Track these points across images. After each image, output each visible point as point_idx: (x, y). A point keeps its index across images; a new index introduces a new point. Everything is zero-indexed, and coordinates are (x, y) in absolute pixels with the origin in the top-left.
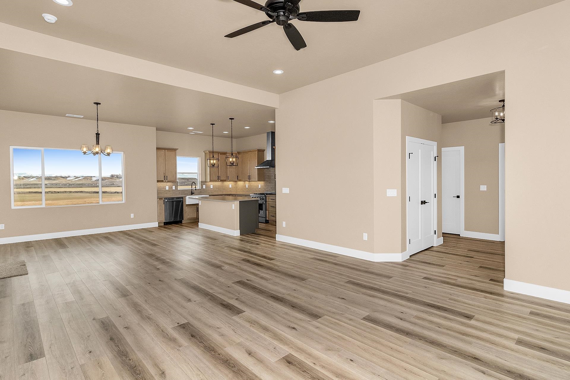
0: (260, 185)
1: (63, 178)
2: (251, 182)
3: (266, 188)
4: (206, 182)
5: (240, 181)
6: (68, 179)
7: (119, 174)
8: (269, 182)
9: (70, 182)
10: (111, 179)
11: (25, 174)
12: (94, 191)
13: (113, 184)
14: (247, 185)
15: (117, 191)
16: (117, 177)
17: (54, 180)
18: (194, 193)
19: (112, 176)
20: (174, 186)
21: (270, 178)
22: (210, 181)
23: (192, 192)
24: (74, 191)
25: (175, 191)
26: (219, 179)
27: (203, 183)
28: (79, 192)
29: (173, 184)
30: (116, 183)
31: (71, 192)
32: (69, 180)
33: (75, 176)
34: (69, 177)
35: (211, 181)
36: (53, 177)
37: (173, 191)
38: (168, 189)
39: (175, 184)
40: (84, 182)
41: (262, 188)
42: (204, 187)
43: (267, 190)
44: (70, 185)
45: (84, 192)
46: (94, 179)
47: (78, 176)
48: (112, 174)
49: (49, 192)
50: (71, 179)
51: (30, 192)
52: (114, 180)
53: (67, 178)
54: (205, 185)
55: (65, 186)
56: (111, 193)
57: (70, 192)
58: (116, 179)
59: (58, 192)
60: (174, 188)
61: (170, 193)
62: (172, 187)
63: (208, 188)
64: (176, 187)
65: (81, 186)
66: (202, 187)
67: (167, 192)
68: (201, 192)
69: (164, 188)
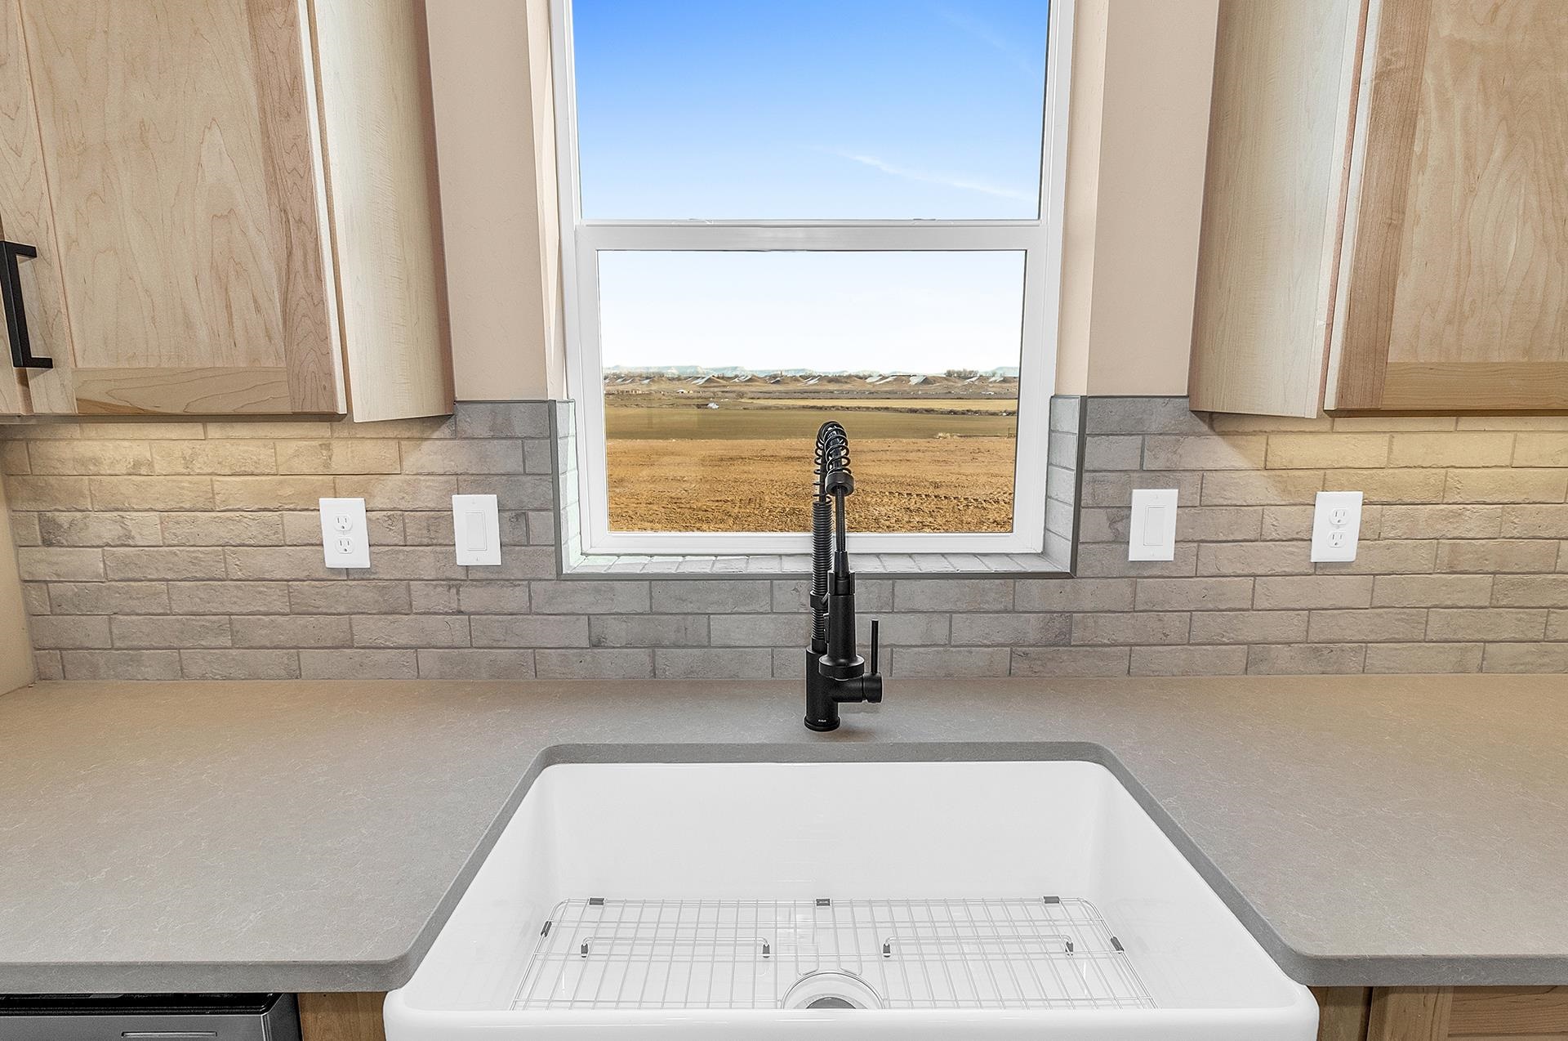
1: (861, 378)
4: (1196, 417)
6: (868, 380)
7: (964, 370)
9: (870, 387)
10: (947, 379)
11: (803, 370)
12: (910, 407)
13: (950, 392)
16: (960, 377)
17: (846, 382)
19: (949, 374)
20: (490, 501)
25: (515, 598)
27: (1126, 436)
29: (453, 454)
30: (957, 390)
32: (870, 383)
33: (880, 375)
34: (870, 376)
36: (844, 377)
37: (472, 598)
38: (360, 558)
39: (505, 457)
40: (895, 388)
42: (1153, 525)
44: (873, 394)
45: (892, 408)
46: (914, 381)
47: (886, 375)
48: (949, 369)
49: (833, 407)
50: (874, 380)
51: (804, 407)
52: (953, 384)
53: (866, 379)
54: (1168, 498)
55: (861, 395)
56: (942, 413)
57: (868, 408)
58: (957, 380)
59: (847, 408)
60: (476, 528)
61: (402, 630)
62: (441, 521)
63: (1226, 558)
64: (514, 517)
65: (889, 395)
66: (1095, 523)
67: (342, 609)
68: (1077, 635)
69: (274, 539)
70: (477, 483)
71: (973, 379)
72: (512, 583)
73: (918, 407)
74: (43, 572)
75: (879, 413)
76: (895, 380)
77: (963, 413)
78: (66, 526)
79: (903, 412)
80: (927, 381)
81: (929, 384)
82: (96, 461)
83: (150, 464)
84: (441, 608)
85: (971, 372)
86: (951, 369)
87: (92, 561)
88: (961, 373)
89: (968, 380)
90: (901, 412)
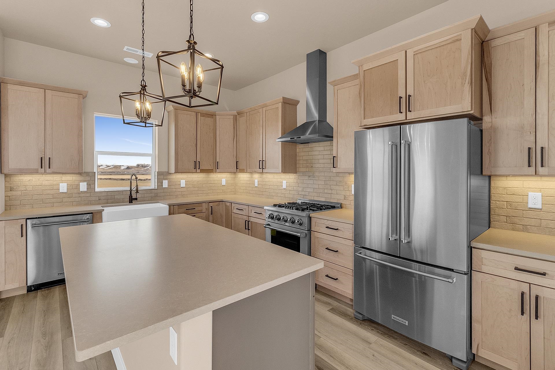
0: (284, 182)
2: (265, 176)
3: (300, 189)
4: (169, 173)
5: (242, 171)
6: (101, 167)
7: (144, 164)
8: (309, 176)
10: (137, 167)
12: (121, 178)
14: (256, 181)
15: (141, 179)
16: (142, 166)
18: (136, 199)
19: (138, 165)
20: (86, 183)
21: (312, 167)
22: (175, 173)
23: (131, 196)
24: (104, 178)
25: (88, 195)
26: (197, 167)
27: (162, 175)
28: (108, 179)
29: (81, 178)
30: (141, 171)
31: (102, 179)
32: (102, 169)
33: (106, 165)
34: (101, 166)
35: (177, 172)
37: (82, 195)
38: (65, 191)
39: (88, 178)
40: (114, 171)
41: (290, 188)
42: (165, 184)
43: (303, 193)
46: (122, 168)
47: (110, 165)
48: (138, 164)
50: (104, 167)
52: (139, 169)
53: (100, 167)
54: (167, 181)
60: (83, 186)
61: (71, 200)
62: (78, 186)
63: (173, 187)
64: (89, 185)
65: (111, 173)
66: (160, 184)
67: (61, 197)
68: (158, 195)
69: (52, 189)
70: (84, 181)
71: (148, 167)
72: (88, 193)
73: (125, 178)
74: (9, 195)
75: (107, 180)
76: (114, 167)
77: (144, 180)
78: (15, 188)
79: (118, 180)
80: (128, 168)
81: (129, 169)
82: (22, 180)
83: (32, 180)
84: (77, 196)
85: (147, 165)
86: (139, 163)
87: (19, 193)
88: (143, 165)
89: (146, 168)
90: (117, 180)
